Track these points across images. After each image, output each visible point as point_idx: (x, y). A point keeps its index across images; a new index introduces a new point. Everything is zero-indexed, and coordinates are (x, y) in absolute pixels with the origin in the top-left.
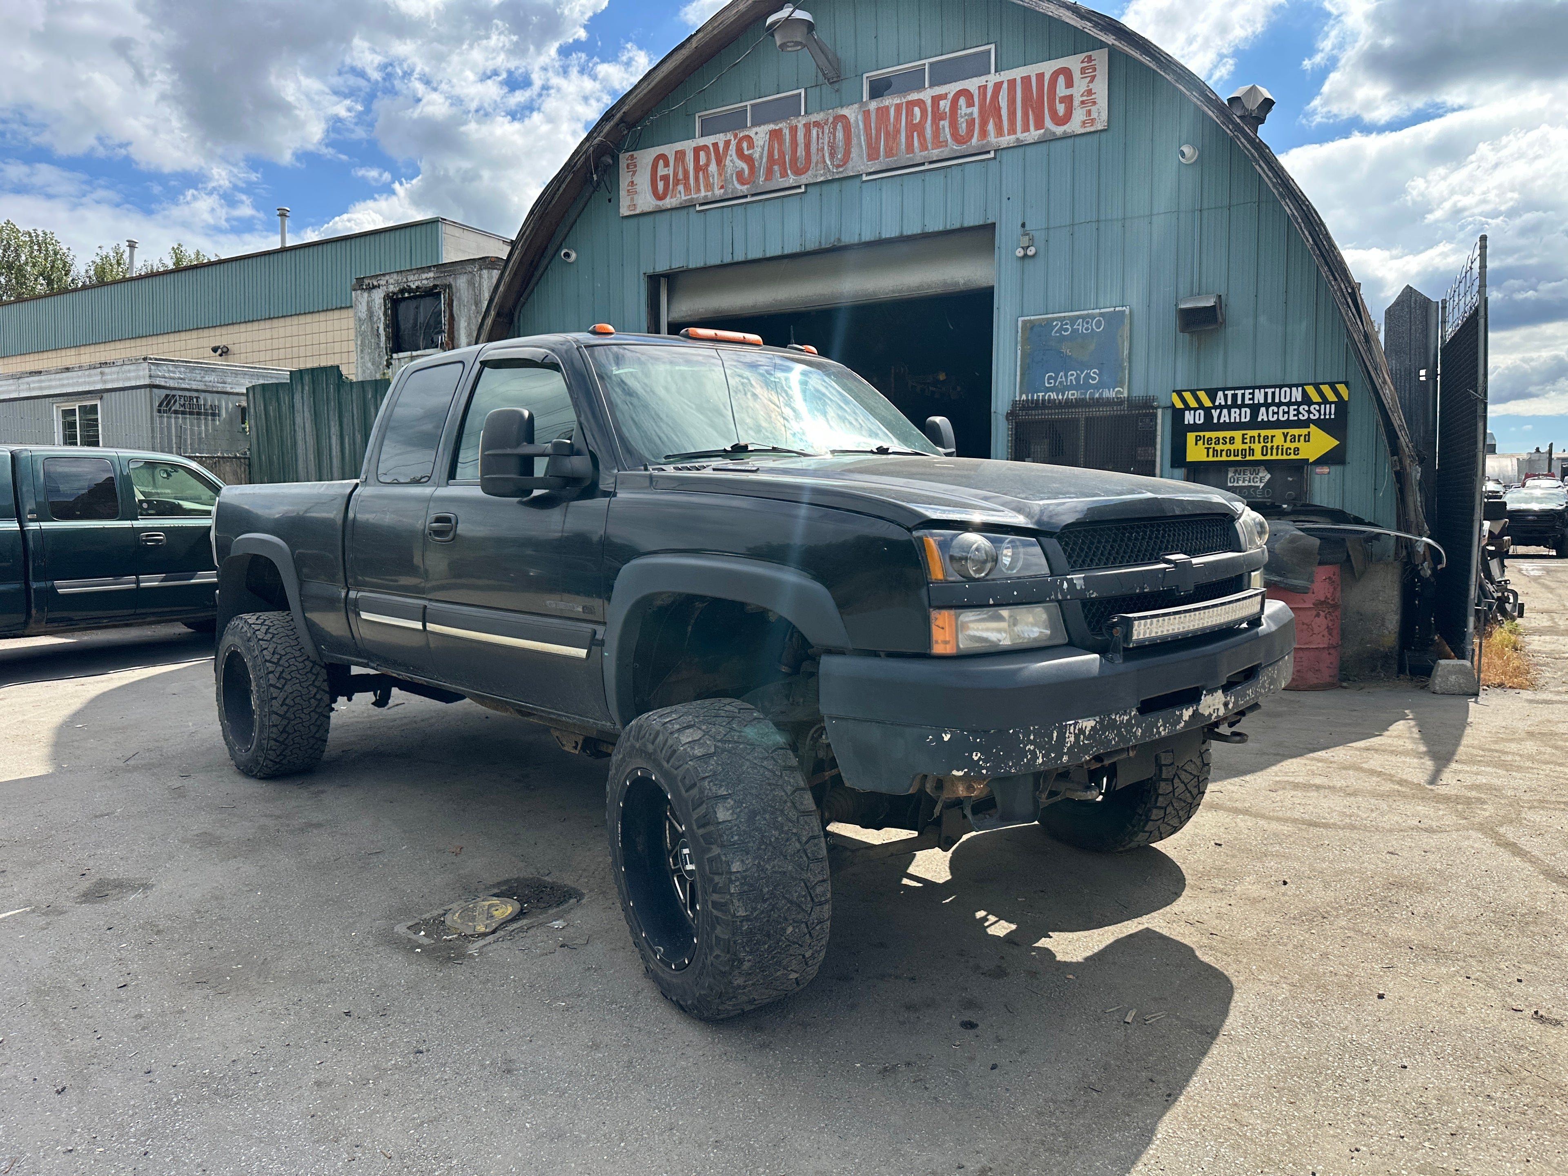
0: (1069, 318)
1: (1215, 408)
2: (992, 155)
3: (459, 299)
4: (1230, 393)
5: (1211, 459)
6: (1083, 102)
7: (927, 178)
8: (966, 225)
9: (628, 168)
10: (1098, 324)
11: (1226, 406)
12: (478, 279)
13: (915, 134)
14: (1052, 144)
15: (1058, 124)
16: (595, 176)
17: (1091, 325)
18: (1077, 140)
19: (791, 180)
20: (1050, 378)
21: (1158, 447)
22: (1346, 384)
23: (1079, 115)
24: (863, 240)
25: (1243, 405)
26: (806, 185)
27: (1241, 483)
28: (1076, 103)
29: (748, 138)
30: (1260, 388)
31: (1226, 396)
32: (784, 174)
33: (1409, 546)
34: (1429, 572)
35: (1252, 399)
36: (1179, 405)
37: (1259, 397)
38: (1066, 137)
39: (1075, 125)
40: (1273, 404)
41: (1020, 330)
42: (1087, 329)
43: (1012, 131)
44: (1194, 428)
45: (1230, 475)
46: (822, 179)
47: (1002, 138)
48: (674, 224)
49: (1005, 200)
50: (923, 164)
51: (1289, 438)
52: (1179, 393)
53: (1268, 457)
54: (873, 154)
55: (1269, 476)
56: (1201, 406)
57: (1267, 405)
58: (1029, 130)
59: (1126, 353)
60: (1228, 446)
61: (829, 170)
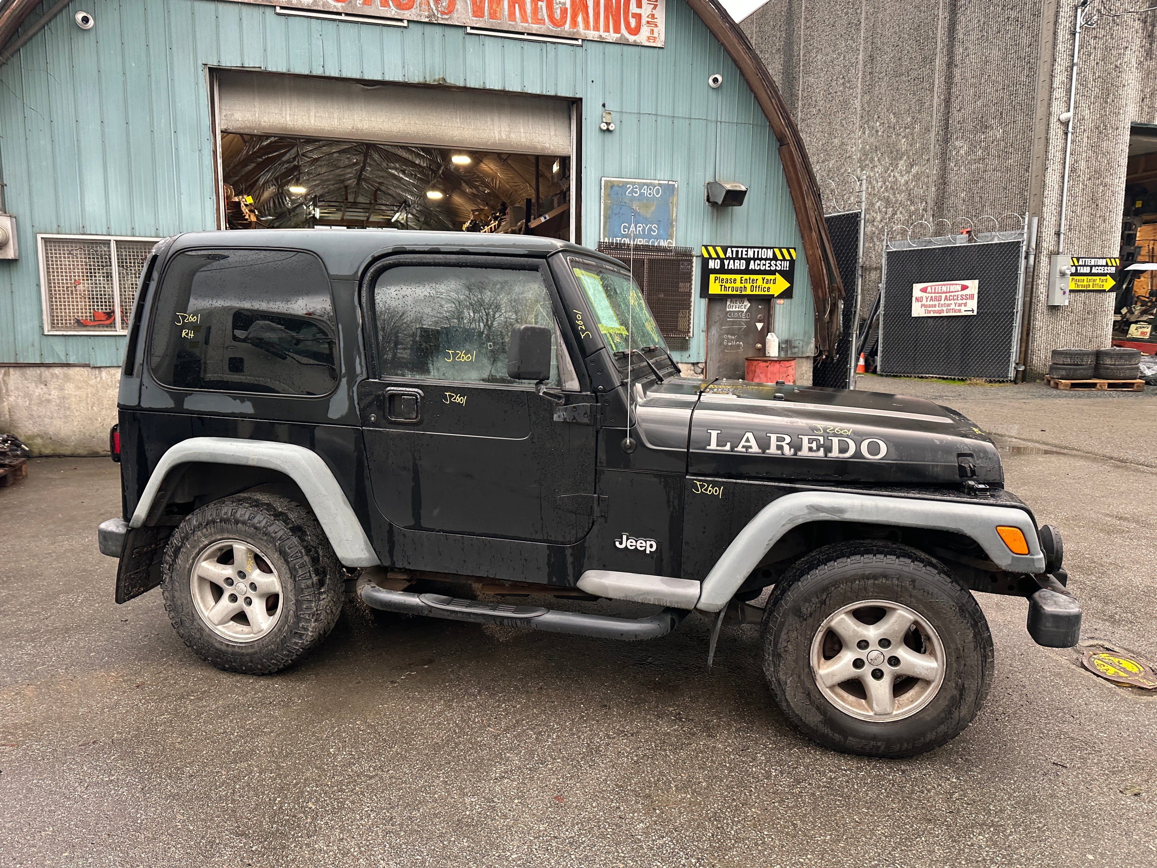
0: (639, 184)
1: (726, 259)
2: (580, 42)
4: (734, 250)
5: (723, 292)
6: (648, 22)
7: (526, 47)
8: (559, 94)
10: (658, 192)
11: (732, 258)
13: (517, 5)
14: (625, 47)
15: (630, 33)
17: (653, 192)
18: (643, 49)
19: (393, 11)
20: (625, 227)
21: (693, 282)
22: (795, 249)
23: (645, 31)
24: (468, 86)
25: (742, 258)
26: (409, 21)
27: (734, 309)
28: (644, 20)
30: (751, 248)
31: (732, 251)
32: (385, 4)
35: (747, 255)
36: (706, 255)
37: (751, 254)
38: (635, 45)
39: (642, 38)
40: (758, 259)
41: (603, 188)
42: (650, 194)
43: (597, 28)
44: (715, 271)
45: (728, 303)
46: (427, 20)
47: (588, 32)
48: (244, 21)
49: (590, 82)
50: (523, 34)
51: (765, 281)
52: (706, 247)
53: (754, 293)
54: (478, 12)
55: (749, 305)
56: (719, 257)
57: (755, 259)
58: (609, 32)
59: (674, 215)
60: (733, 285)
61: (434, 15)
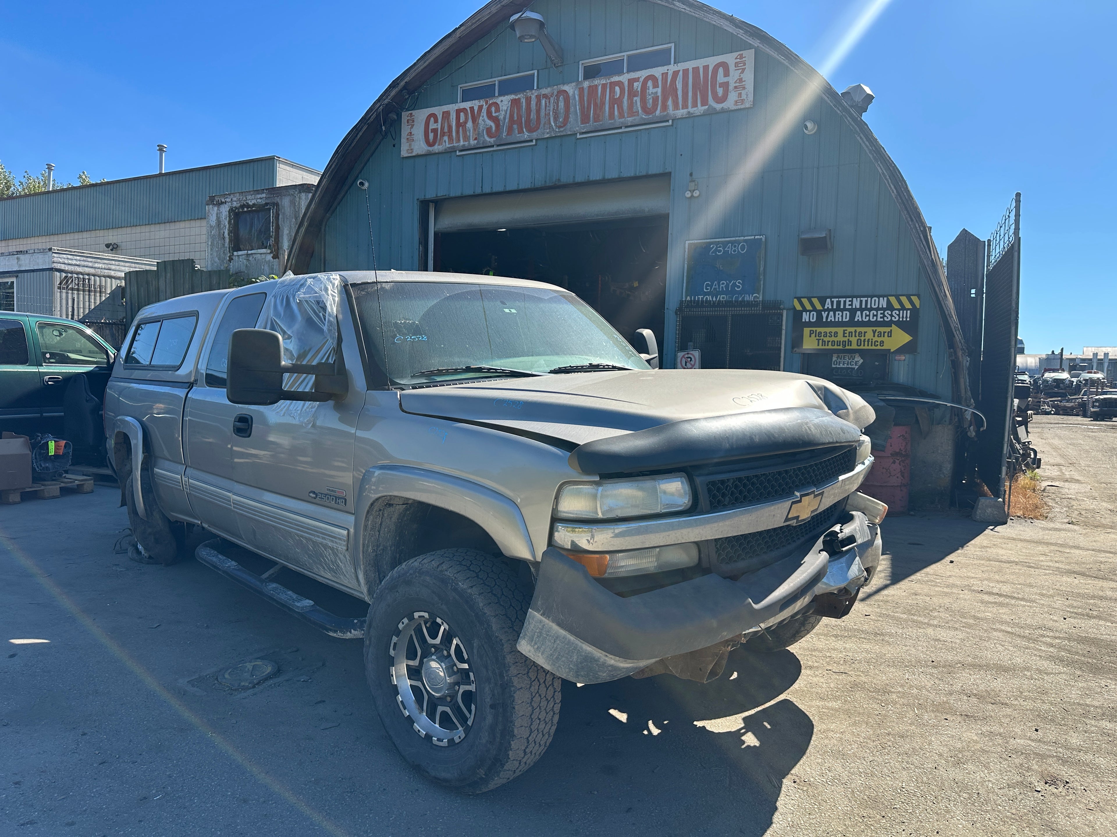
0: (722, 242)
1: (825, 310)
2: (670, 123)
3: (284, 214)
4: (835, 300)
5: (820, 347)
6: (736, 87)
7: (623, 138)
8: (650, 173)
9: (408, 123)
10: (743, 248)
11: (832, 310)
12: (298, 199)
13: (616, 106)
14: (714, 116)
15: (717, 102)
16: (383, 128)
17: (738, 248)
18: (731, 114)
19: (526, 135)
20: (707, 285)
21: (783, 337)
22: (919, 296)
23: (733, 96)
24: (576, 181)
25: (845, 309)
26: (537, 140)
27: (841, 366)
28: (731, 88)
29: (496, 104)
30: (857, 297)
31: (832, 302)
32: (521, 131)
33: (959, 414)
34: (974, 434)
35: (851, 305)
36: (799, 308)
37: (856, 303)
38: (723, 111)
39: (730, 104)
40: (866, 309)
41: (687, 250)
42: (735, 251)
43: (685, 106)
44: (809, 324)
45: (834, 359)
46: (548, 136)
47: (678, 111)
48: (440, 164)
49: (678, 155)
50: (621, 128)
51: (876, 334)
52: (799, 299)
53: (862, 347)
54: (585, 119)
55: (862, 361)
56: (814, 309)
57: (862, 310)
58: (697, 106)
59: (762, 269)
60: (833, 338)
61: (553, 130)
